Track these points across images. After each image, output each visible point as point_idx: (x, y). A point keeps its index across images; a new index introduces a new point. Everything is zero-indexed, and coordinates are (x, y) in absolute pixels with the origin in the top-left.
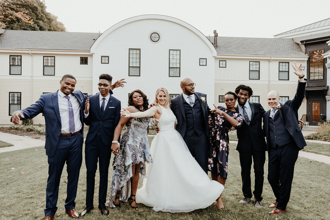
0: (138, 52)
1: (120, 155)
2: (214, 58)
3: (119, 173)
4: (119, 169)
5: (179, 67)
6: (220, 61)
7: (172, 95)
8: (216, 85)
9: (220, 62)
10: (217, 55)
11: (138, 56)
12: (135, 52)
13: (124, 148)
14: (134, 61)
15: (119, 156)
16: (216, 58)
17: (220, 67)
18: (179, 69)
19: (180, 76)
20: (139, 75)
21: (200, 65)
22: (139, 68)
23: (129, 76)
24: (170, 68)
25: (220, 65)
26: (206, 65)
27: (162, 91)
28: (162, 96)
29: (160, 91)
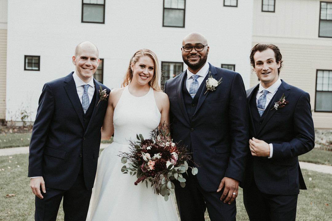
5: (183, 8)
17: (262, 11)
18: (182, 11)
19: (184, 27)
20: (102, 21)
21: (224, 6)
22: (103, 6)
23: (82, 22)
24: (164, 9)
25: (264, 6)
26: (237, 6)
27: (148, 56)
28: (146, 66)
29: (143, 55)
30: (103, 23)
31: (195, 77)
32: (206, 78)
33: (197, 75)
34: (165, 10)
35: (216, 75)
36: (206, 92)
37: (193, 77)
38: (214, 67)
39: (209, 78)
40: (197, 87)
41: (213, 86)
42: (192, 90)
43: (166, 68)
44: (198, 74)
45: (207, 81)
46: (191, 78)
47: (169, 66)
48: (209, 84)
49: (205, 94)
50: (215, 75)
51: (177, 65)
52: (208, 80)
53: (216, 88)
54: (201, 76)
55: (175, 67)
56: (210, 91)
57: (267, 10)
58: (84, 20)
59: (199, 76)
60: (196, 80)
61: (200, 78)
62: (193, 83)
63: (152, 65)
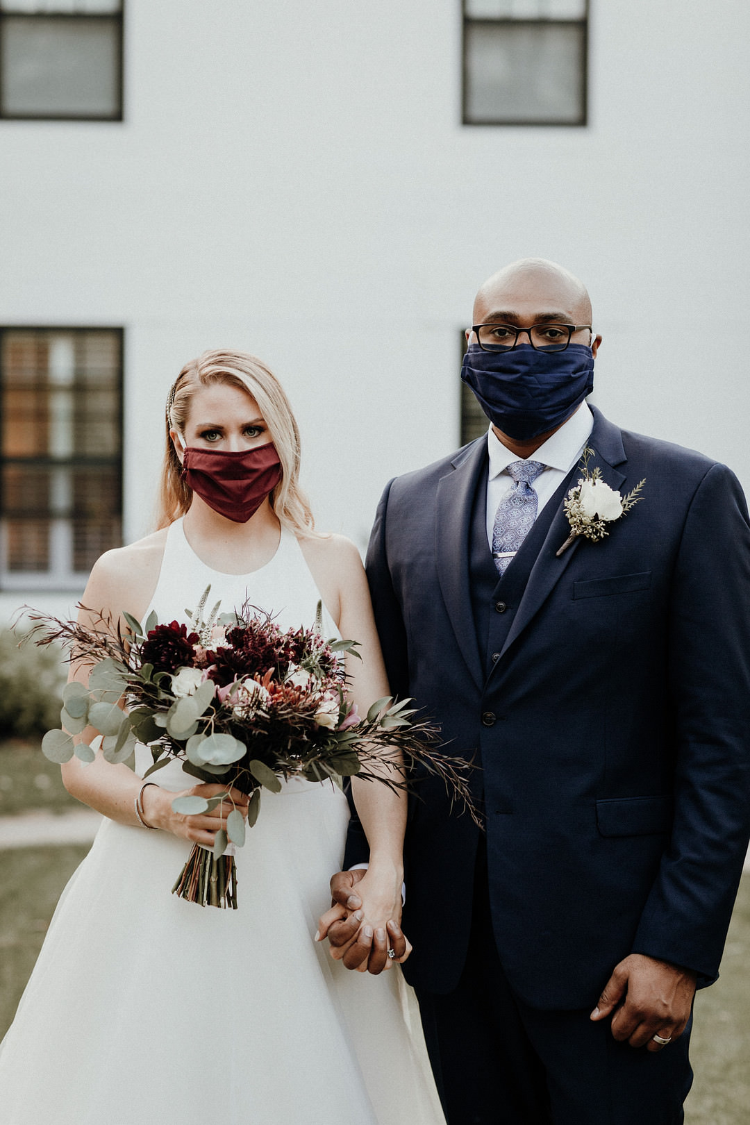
18: (576, 33)
19: (584, 121)
20: (108, 109)
22: (112, 25)
24: (468, 23)
27: (220, 380)
28: (225, 427)
29: (199, 383)
30: (117, 116)
31: (524, 472)
32: (572, 479)
33: (532, 463)
34: (476, 31)
35: (620, 465)
36: (565, 544)
37: (515, 469)
38: (614, 428)
39: (581, 481)
40: (524, 522)
41: (596, 518)
42: (504, 533)
44: (539, 456)
45: (571, 493)
46: (506, 472)
48: (582, 509)
49: (558, 553)
50: (616, 467)
52: (577, 489)
53: (609, 525)
54: (551, 468)
56: (582, 540)
59: (544, 468)
60: (527, 487)
61: (545, 476)
62: (512, 499)
63: (249, 416)
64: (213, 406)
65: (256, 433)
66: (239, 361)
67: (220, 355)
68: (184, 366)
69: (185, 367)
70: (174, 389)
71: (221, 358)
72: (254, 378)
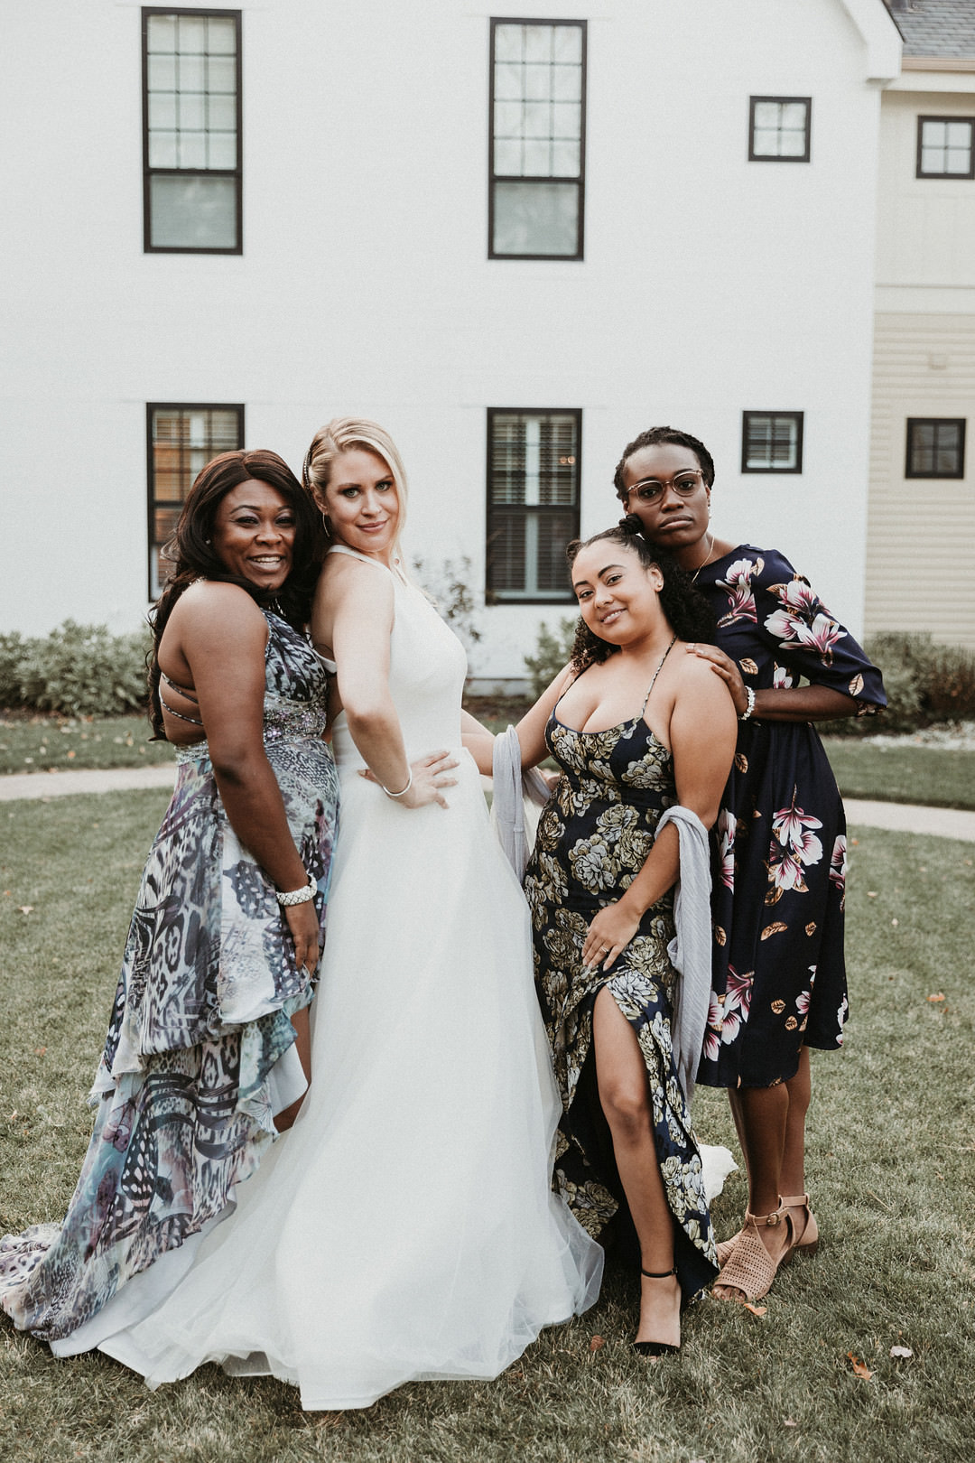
0: (221, 37)
1: (172, 968)
2: (875, 96)
3: (183, 1102)
4: (178, 1070)
5: (575, 173)
6: (922, 119)
7: (515, 419)
8: (886, 327)
9: (928, 127)
10: (904, 70)
11: (222, 79)
12: (192, 35)
13: (195, 916)
14: (192, 116)
15: (170, 977)
16: (892, 97)
17: (920, 174)
18: (575, 188)
19: (579, 255)
20: (230, 243)
21: (753, 157)
22: (232, 179)
23: (149, 248)
24: (494, 180)
25: (926, 154)
26: (805, 158)
27: (354, 448)
28: (363, 485)
29: (337, 450)
30: (238, 250)
34: (499, 186)
43: (509, 435)
47: (521, 429)
51: (556, 420)
55: (546, 430)
57: (939, 169)
58: (156, 242)
63: (380, 474)
64: (351, 469)
65: (386, 487)
66: (367, 429)
67: (349, 425)
68: (314, 435)
69: (316, 436)
70: (311, 456)
71: (351, 428)
72: (380, 443)
